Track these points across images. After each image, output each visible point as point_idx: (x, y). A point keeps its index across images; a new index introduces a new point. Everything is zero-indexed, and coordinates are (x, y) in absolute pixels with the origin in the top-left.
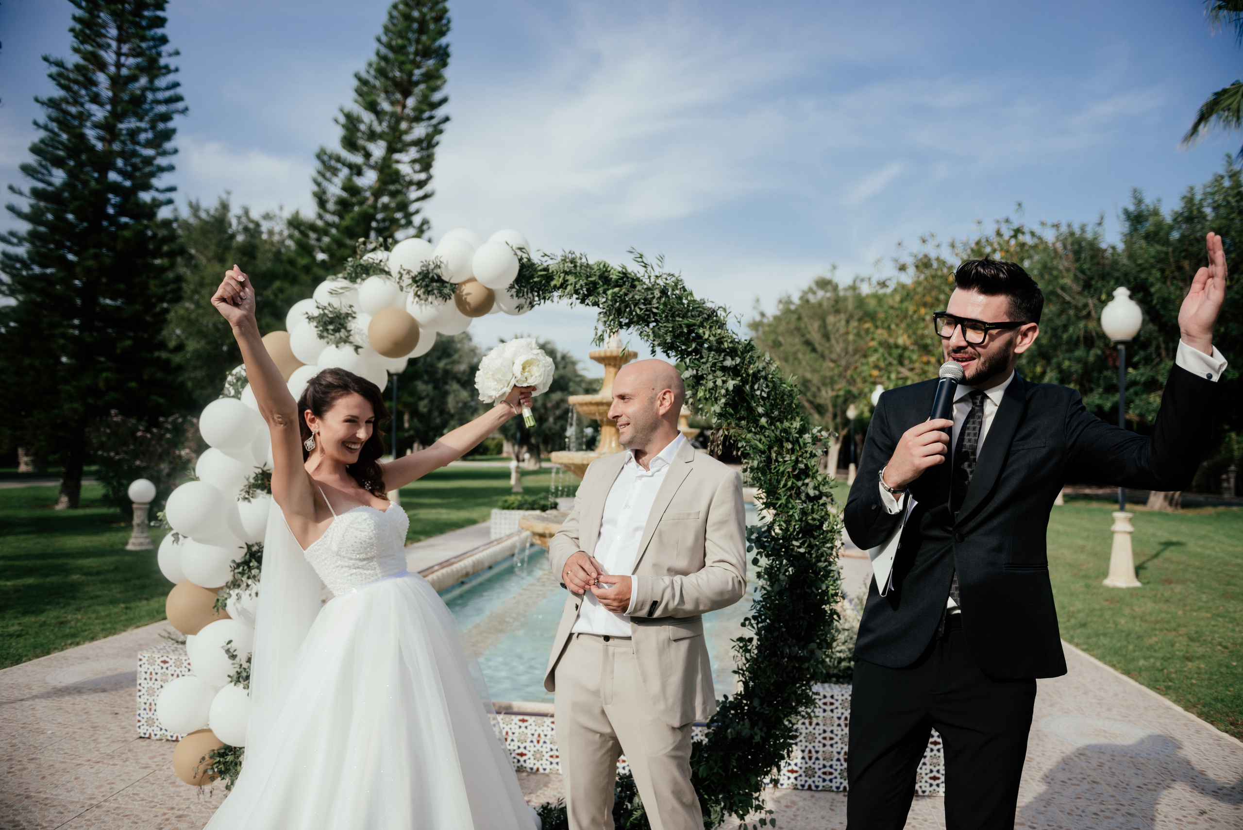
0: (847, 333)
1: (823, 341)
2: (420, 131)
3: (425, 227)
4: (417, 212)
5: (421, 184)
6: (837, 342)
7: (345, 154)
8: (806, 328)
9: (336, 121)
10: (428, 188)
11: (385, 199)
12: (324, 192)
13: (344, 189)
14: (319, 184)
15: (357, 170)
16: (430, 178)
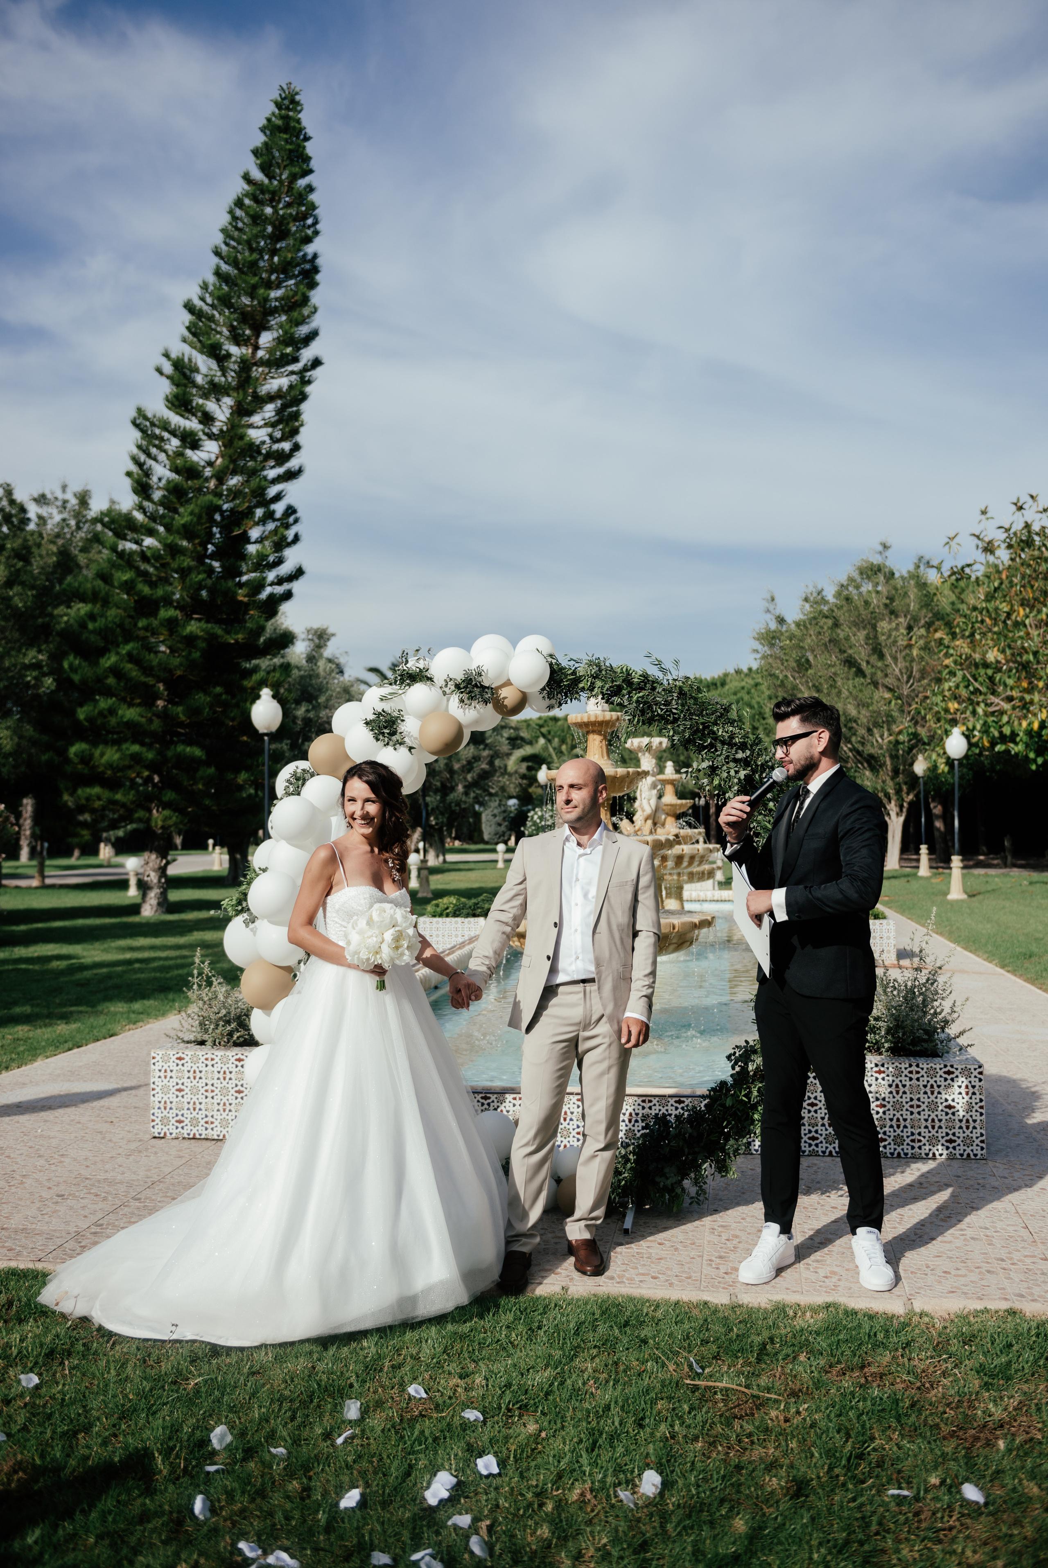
0: (909, 646)
1: (874, 659)
2: (279, 382)
3: (291, 519)
4: (278, 497)
5: (282, 458)
6: (895, 659)
7: (176, 420)
8: (847, 638)
9: (159, 371)
10: (293, 464)
11: (234, 481)
12: (147, 473)
13: (175, 469)
14: (140, 465)
15: (191, 441)
16: (296, 447)
